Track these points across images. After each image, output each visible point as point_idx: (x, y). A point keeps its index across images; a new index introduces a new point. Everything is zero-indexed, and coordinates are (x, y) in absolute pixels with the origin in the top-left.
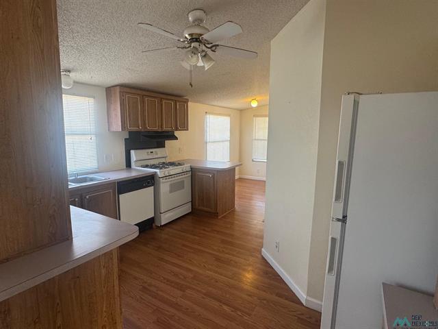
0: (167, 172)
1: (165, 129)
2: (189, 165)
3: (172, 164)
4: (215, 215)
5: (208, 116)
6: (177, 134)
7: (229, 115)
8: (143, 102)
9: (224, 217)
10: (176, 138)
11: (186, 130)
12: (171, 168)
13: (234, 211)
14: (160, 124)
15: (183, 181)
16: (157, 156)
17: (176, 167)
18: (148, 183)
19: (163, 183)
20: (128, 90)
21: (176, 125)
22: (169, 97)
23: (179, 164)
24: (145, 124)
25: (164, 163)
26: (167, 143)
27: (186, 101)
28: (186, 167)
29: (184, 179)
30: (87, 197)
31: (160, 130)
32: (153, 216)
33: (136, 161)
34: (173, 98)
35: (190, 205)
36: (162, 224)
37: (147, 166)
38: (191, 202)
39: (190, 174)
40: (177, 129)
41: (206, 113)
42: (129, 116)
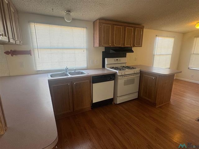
0: (123, 73)
1: (126, 46)
2: (139, 69)
3: (128, 68)
4: (154, 105)
5: (157, 38)
6: (133, 49)
7: (174, 37)
8: (113, 29)
9: (160, 107)
10: (133, 52)
11: (140, 47)
12: (127, 70)
13: (169, 104)
14: (123, 43)
15: (134, 79)
16: (120, 62)
17: (130, 70)
18: (111, 78)
19: (120, 79)
20: (104, 22)
21: (134, 43)
22: (131, 25)
23: (133, 68)
24: (113, 43)
25: (124, 67)
26: (128, 54)
27: (142, 28)
28: (137, 70)
29: (135, 78)
30: (75, 83)
31: (123, 46)
32: (113, 97)
33: (108, 64)
34: (133, 26)
35: (137, 94)
36: (118, 103)
37: (112, 68)
38: (139, 92)
39: (139, 75)
40: (134, 46)
41: (156, 35)
42: (104, 38)
